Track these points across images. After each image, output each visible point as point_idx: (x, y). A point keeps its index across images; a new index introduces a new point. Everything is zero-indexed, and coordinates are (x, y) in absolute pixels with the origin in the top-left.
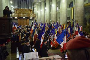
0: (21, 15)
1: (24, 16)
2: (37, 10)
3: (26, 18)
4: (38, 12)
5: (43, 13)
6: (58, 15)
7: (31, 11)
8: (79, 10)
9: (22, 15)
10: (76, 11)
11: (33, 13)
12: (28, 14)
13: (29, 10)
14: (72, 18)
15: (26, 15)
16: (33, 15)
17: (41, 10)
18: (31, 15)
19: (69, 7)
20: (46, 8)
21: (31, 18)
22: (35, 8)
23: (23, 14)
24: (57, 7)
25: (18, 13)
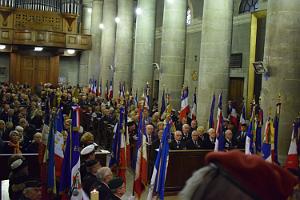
0: (27, 35)
1: (38, 40)
2: (97, 18)
3: (47, 49)
4: (101, 26)
5: (124, 32)
6: (190, 45)
7: (70, 21)
8: (285, 21)
9: (28, 37)
10: (273, 26)
11: (81, 30)
12: (56, 33)
13: (64, 16)
14: (252, 59)
15: (48, 38)
16: (79, 38)
17: (117, 20)
18: (72, 41)
19: (240, 12)
20: (139, 11)
21: (71, 52)
22: (89, 11)
24: (187, 8)
25: (10, 26)
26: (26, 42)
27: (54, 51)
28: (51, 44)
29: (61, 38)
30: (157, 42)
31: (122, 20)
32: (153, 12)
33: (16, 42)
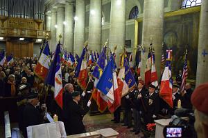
0: (15, 32)
1: (21, 34)
2: (53, 21)
3: (26, 39)
4: (56, 26)
5: (68, 29)
6: (104, 36)
7: (39, 23)
8: (153, 24)
9: (16, 32)
10: (147, 27)
11: (45, 28)
12: (31, 30)
13: (35, 21)
14: (136, 43)
15: (27, 33)
16: (44, 32)
17: (65, 23)
18: (40, 34)
19: (130, 19)
20: (76, 18)
21: (40, 40)
22: (49, 18)
23: (19, 30)
24: (102, 16)
25: (5, 27)
26: (15, 36)
27: (30, 40)
28: (29, 36)
29: (34, 33)
30: (86, 35)
31: (67, 23)
32: (84, 19)
33: (9, 35)
